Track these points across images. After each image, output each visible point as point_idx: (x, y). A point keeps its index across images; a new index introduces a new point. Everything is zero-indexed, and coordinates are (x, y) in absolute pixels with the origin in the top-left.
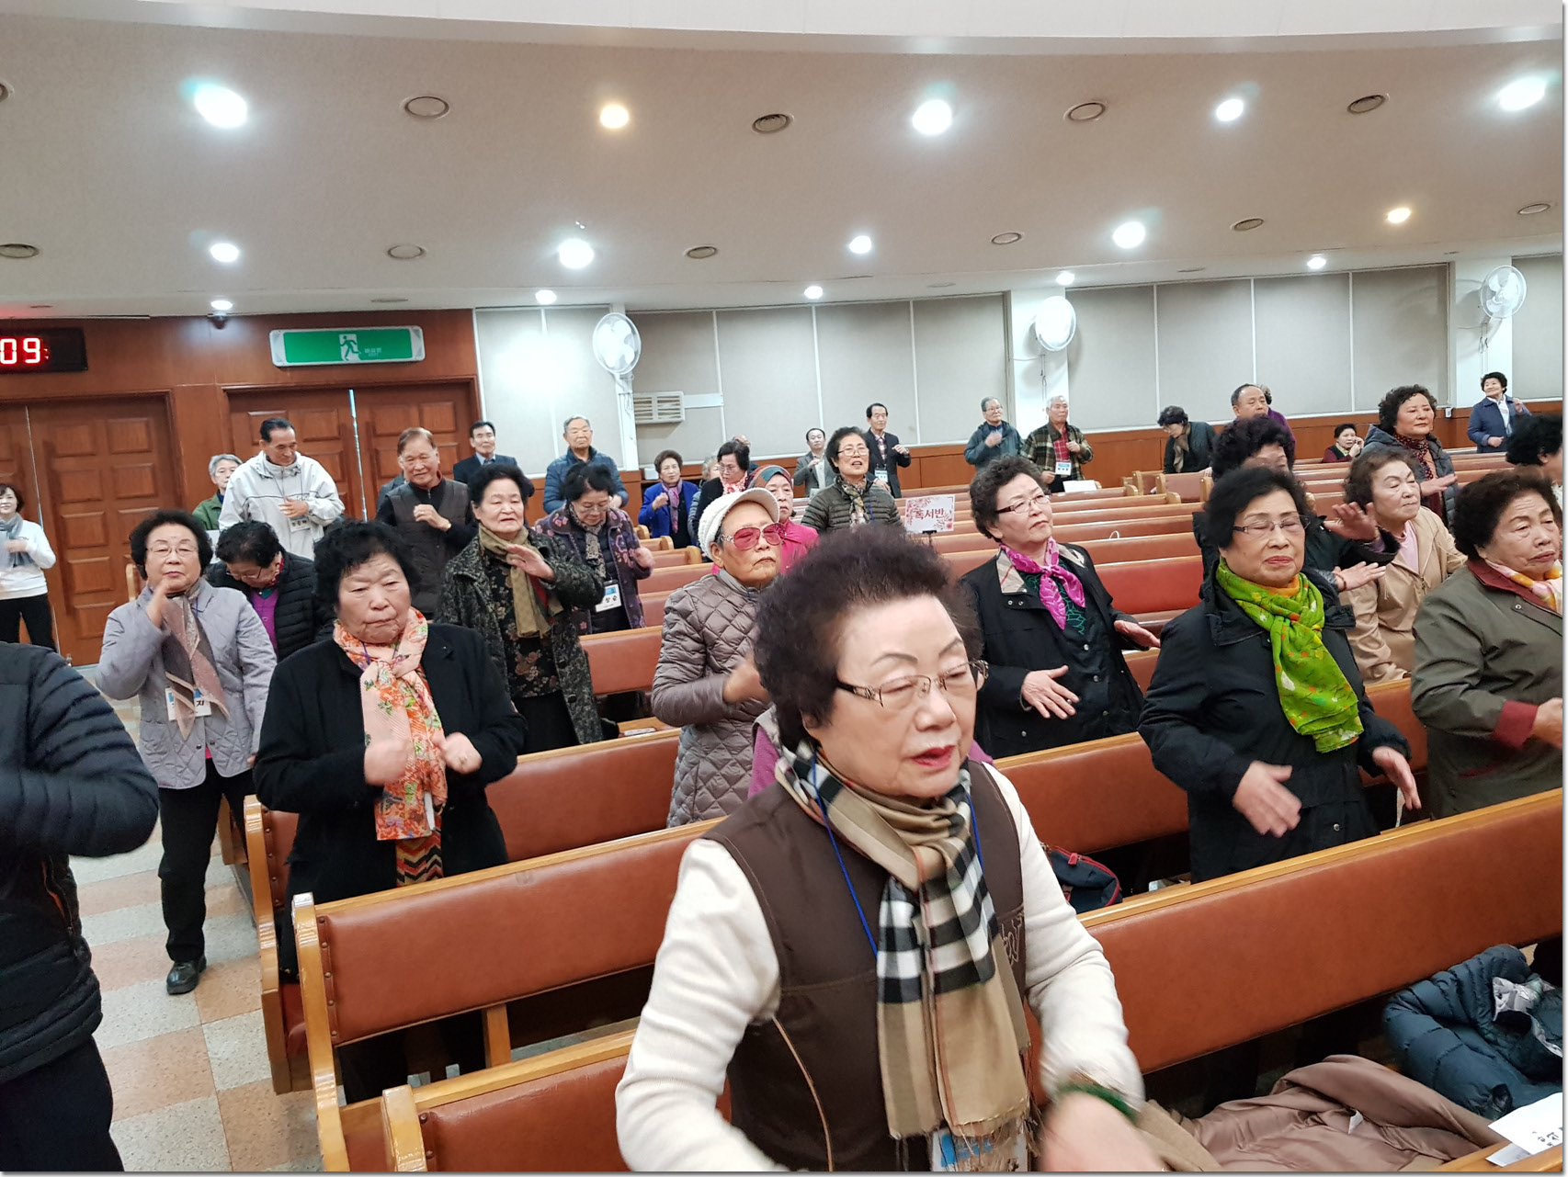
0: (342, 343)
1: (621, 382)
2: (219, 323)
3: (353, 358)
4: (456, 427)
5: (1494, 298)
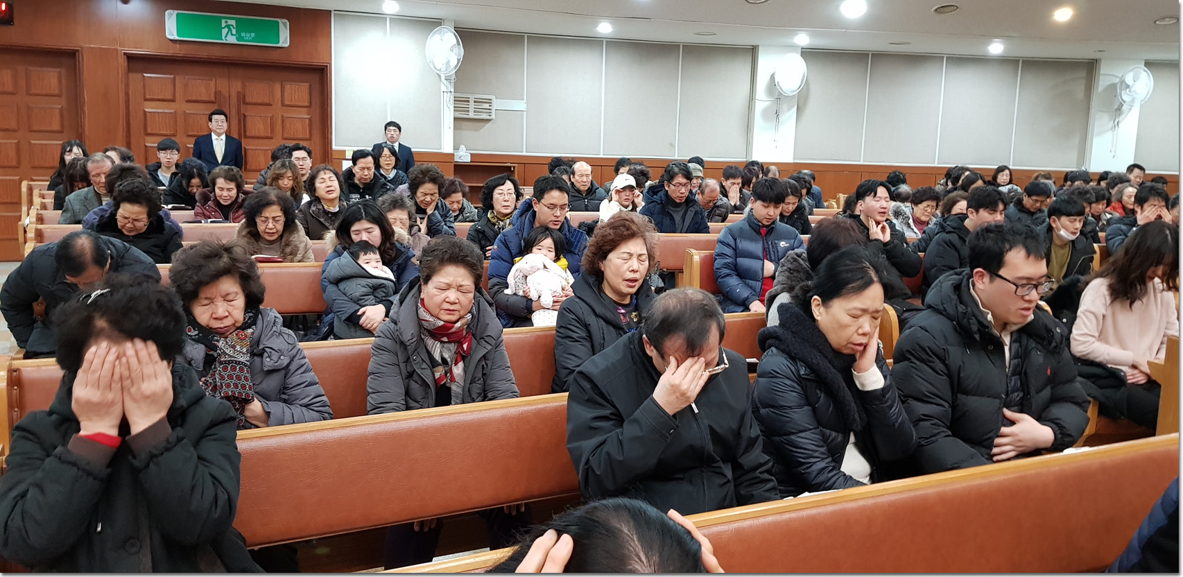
1: (445, 82)
3: (232, 39)
4: (310, 103)
5: (1128, 90)
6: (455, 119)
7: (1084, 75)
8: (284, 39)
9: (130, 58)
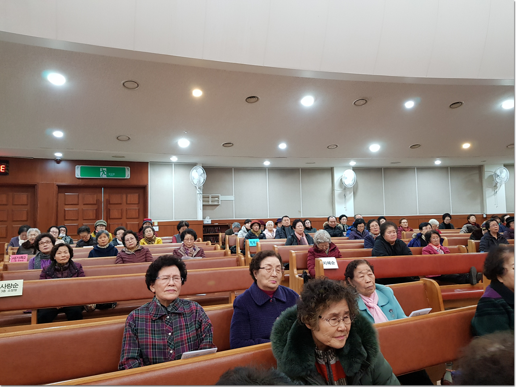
0: (101, 171)
1: (198, 189)
2: (58, 161)
3: (104, 176)
4: (139, 202)
5: (498, 177)
6: (203, 205)
7: (478, 172)
8: (128, 175)
9: (60, 187)
